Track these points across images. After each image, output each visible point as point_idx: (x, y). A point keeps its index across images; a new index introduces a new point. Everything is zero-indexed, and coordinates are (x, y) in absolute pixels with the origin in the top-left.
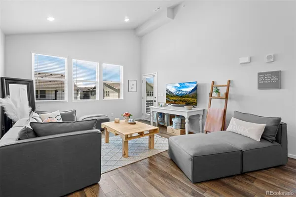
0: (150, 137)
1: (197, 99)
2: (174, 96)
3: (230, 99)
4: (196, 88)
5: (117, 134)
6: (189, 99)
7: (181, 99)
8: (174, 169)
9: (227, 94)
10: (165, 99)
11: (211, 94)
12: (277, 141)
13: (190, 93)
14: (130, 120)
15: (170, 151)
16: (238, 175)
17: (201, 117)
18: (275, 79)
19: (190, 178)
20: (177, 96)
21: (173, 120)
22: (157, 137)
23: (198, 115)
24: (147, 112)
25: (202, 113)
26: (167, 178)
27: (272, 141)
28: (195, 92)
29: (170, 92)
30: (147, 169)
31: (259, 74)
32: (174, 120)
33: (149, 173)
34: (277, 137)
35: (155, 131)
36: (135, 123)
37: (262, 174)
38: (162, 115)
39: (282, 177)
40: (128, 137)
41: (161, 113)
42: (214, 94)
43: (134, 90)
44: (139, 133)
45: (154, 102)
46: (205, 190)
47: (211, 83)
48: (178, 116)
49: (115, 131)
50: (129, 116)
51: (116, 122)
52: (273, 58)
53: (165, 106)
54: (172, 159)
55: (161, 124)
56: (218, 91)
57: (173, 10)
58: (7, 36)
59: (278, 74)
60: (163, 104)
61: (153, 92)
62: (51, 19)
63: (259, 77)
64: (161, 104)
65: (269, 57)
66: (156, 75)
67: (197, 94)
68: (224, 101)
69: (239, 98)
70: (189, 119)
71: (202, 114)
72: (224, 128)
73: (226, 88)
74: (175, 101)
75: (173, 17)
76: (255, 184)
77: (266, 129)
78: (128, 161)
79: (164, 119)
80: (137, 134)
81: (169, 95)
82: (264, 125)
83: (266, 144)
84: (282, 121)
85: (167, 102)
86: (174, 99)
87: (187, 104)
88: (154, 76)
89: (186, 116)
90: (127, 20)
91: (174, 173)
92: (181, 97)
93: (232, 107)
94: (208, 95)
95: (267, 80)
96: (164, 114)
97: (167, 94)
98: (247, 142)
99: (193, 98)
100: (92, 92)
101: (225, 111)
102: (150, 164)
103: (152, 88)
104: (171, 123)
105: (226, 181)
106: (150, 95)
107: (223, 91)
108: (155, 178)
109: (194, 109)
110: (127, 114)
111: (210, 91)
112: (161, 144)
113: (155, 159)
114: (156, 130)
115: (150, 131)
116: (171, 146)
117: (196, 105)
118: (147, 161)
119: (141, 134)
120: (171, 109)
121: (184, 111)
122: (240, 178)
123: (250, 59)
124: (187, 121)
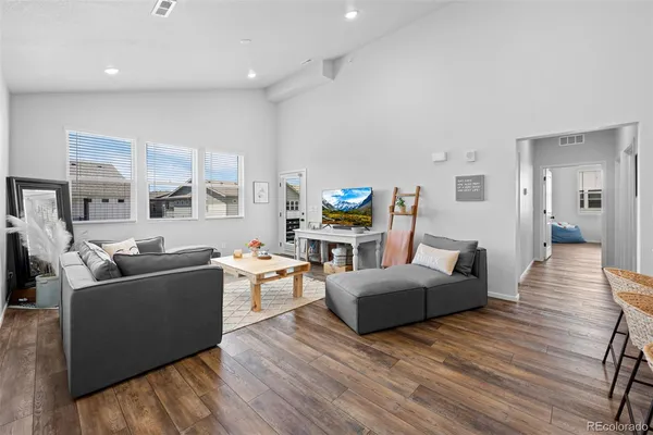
0: (296, 279)
1: (371, 215)
2: (335, 212)
3: (420, 215)
4: (370, 198)
5: (241, 276)
6: (360, 216)
7: (347, 216)
8: (334, 321)
9: (415, 208)
10: (321, 216)
11: (393, 208)
12: (473, 273)
13: (361, 205)
14: (261, 252)
15: (328, 298)
16: (420, 322)
17: (378, 246)
18: (476, 187)
19: (355, 328)
20: (340, 211)
21: (333, 251)
22: (307, 281)
23: (374, 242)
24: (288, 240)
25: (379, 238)
26: (323, 332)
27: (467, 274)
28: (368, 205)
29: (328, 205)
30: (293, 324)
31: (458, 178)
32: (336, 252)
33: (297, 329)
34: (473, 268)
35: (303, 268)
36: (270, 258)
37: (454, 319)
38: (314, 243)
39: (476, 320)
40: (260, 278)
41: (314, 241)
42: (398, 209)
43: (265, 199)
44: (278, 272)
45: (301, 222)
46: (374, 341)
47: (393, 190)
48: (342, 244)
49: (237, 270)
50: (260, 245)
51: (236, 257)
52: (475, 157)
53: (321, 227)
54: (331, 308)
55: (314, 260)
56: (402, 204)
57: (333, 64)
58: (14, 96)
59: (480, 179)
60: (317, 226)
61: (297, 203)
62: (112, 72)
63: (457, 183)
64: (313, 225)
65: (469, 155)
66: (304, 174)
67: (371, 208)
68: (411, 218)
70: (359, 249)
71: (380, 240)
72: (409, 260)
73: (414, 198)
74: (337, 220)
75: (333, 77)
76: (440, 330)
77: (460, 257)
78: (261, 317)
79: (318, 252)
80: (275, 274)
81: (327, 210)
82: (457, 252)
83: (460, 278)
84: (480, 246)
85: (324, 221)
86: (337, 216)
87: (356, 225)
88: (301, 175)
89: (354, 245)
90: (252, 75)
91: (334, 326)
92: (346, 212)
94: (388, 210)
95: (467, 188)
96: (319, 241)
97: (323, 209)
98: (434, 276)
99: (365, 214)
100: (167, 201)
101: (412, 235)
102: (297, 317)
103: (297, 195)
104: (330, 257)
105: (405, 330)
106: (292, 208)
107: (410, 202)
108: (305, 334)
109: (366, 233)
110: (255, 243)
111: (391, 204)
112: (314, 290)
113: (304, 311)
114: (306, 266)
115: (295, 268)
116: (330, 288)
117: (371, 226)
118: (290, 314)
119: (281, 273)
120: (331, 234)
121: (351, 236)
122: (423, 325)
123: (446, 155)
124: (355, 251)
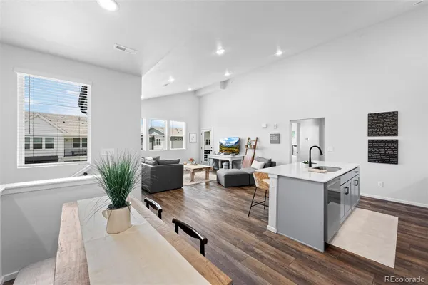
0: (207, 172)
1: (239, 149)
3: (257, 149)
4: (238, 142)
6: (234, 149)
7: (229, 149)
9: (255, 146)
10: (219, 149)
13: (235, 145)
14: (194, 163)
18: (277, 138)
20: (226, 147)
23: (240, 160)
24: (205, 160)
25: (242, 159)
28: (238, 144)
29: (222, 144)
32: (224, 164)
35: (210, 168)
36: (197, 165)
40: (194, 171)
41: (216, 160)
42: (249, 146)
43: (195, 141)
44: (199, 169)
45: (211, 152)
47: (247, 139)
48: (226, 161)
50: (193, 160)
51: (185, 164)
52: (277, 126)
53: (219, 154)
54: (218, 181)
55: (216, 168)
56: (250, 144)
57: (225, 83)
59: (278, 135)
60: (217, 153)
63: (270, 136)
64: (215, 153)
66: (212, 130)
67: (239, 146)
68: (253, 150)
69: (262, 149)
73: (255, 142)
74: (225, 151)
75: (224, 88)
78: (194, 183)
79: (218, 165)
81: (221, 146)
82: (264, 163)
85: (220, 151)
86: (225, 149)
87: (233, 153)
88: (210, 130)
92: (229, 147)
93: (258, 154)
94: (245, 147)
95: (274, 139)
96: (218, 160)
99: (237, 148)
104: (222, 166)
107: (253, 144)
109: (236, 156)
110: (191, 159)
111: (246, 145)
113: (209, 182)
115: (206, 168)
117: (239, 153)
119: (201, 169)
120: (223, 157)
121: (229, 157)
123: (267, 125)
124: (230, 163)
